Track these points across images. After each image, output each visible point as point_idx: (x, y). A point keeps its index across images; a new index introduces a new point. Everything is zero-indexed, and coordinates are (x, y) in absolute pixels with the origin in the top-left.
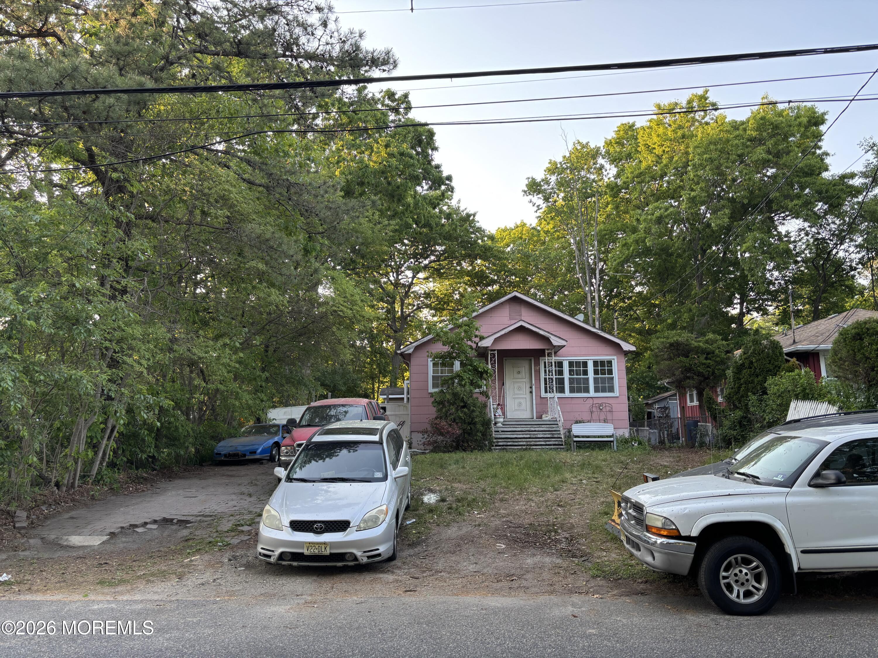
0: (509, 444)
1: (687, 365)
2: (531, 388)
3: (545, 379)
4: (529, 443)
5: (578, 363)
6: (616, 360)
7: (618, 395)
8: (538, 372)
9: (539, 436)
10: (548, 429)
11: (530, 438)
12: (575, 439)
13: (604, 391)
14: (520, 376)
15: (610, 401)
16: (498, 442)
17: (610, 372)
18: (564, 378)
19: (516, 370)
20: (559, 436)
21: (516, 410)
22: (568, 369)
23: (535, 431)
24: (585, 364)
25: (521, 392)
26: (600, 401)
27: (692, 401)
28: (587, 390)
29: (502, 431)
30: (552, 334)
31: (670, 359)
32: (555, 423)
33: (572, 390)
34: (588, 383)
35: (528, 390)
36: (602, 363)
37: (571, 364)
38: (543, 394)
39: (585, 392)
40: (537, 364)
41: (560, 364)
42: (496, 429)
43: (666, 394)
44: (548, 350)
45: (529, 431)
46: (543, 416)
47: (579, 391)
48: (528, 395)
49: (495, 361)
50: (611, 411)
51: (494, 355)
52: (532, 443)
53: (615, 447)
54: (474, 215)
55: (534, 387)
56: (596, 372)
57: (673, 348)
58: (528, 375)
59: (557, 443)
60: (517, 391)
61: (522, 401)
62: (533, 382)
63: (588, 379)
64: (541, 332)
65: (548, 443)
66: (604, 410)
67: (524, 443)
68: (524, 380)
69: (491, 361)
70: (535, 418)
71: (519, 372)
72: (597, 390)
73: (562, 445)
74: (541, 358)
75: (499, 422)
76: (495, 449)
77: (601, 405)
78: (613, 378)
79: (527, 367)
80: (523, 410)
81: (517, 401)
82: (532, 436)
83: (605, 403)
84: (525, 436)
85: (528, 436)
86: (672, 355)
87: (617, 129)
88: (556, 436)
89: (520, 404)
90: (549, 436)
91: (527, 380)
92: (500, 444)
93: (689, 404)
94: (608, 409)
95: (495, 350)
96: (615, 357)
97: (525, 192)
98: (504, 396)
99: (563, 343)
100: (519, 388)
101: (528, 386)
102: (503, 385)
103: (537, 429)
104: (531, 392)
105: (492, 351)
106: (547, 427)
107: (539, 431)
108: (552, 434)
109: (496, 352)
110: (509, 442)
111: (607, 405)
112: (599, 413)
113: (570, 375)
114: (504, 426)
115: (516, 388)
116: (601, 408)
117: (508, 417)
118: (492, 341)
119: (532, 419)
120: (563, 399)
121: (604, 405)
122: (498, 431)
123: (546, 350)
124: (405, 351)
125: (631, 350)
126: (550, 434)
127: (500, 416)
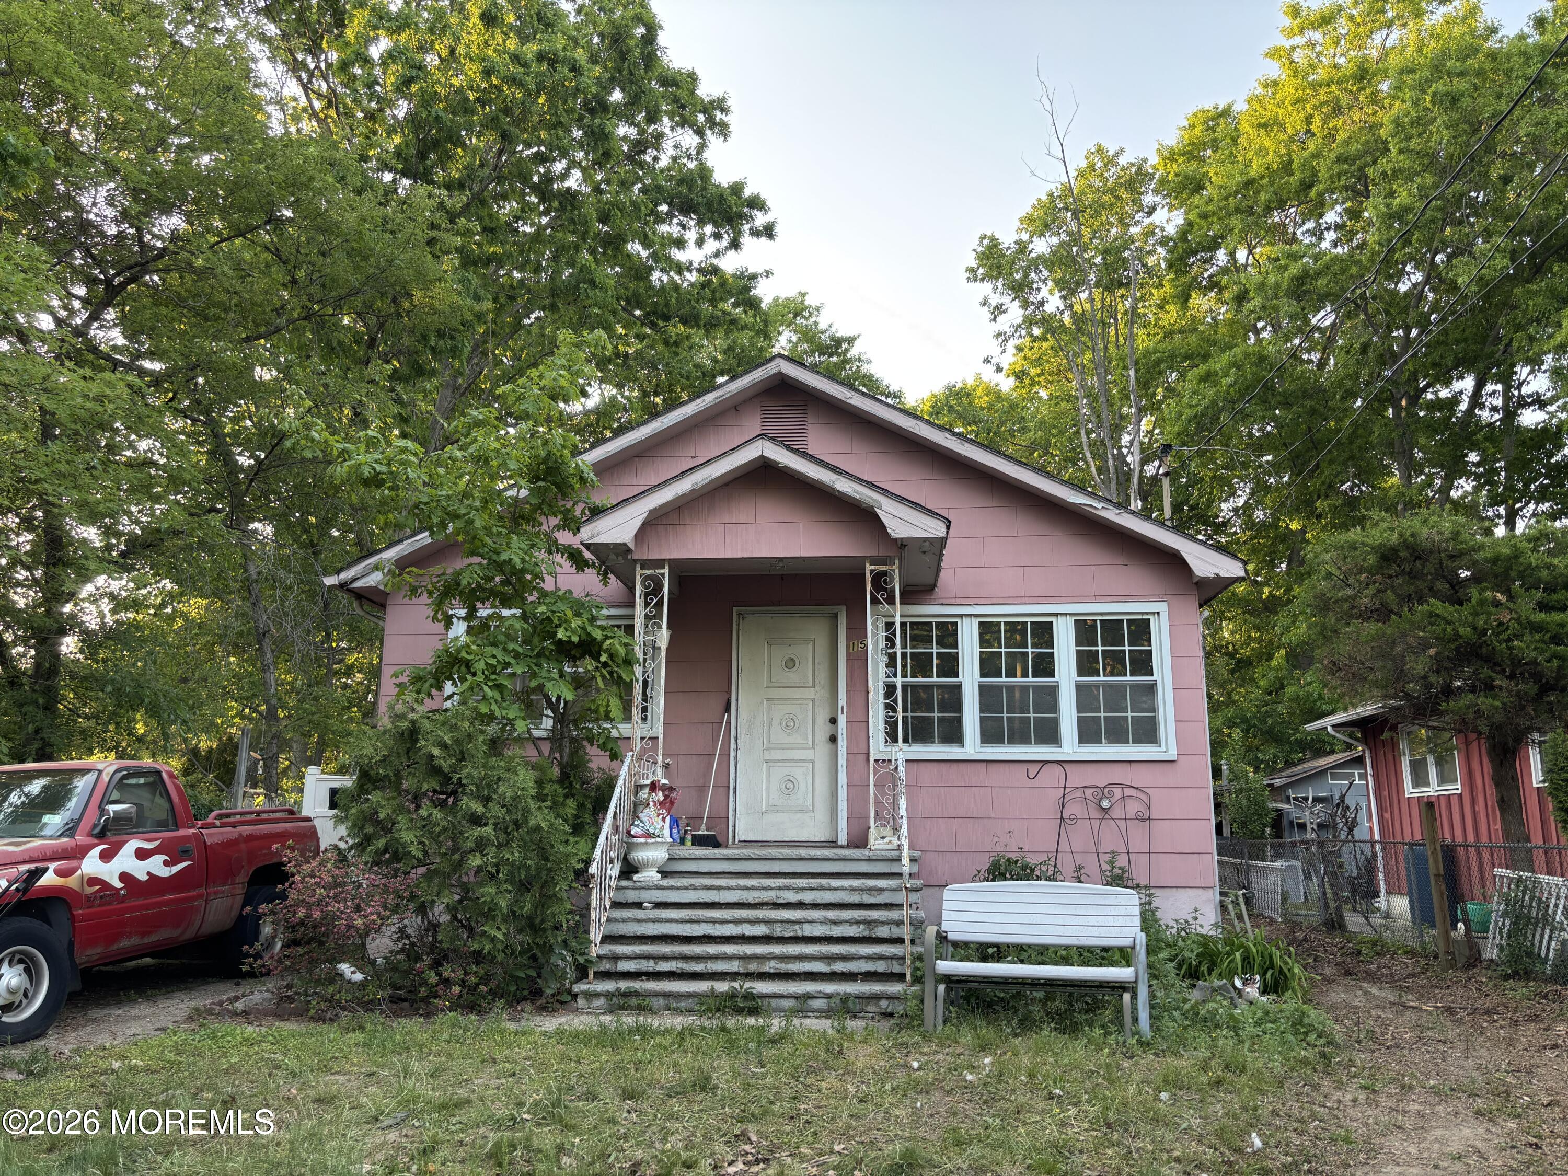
0: (664, 966)
1: (1464, 631)
2: (834, 721)
3: (890, 690)
4: (753, 967)
5: (1016, 629)
6: (1164, 616)
7: (1172, 754)
8: (859, 661)
9: (808, 931)
10: (855, 898)
11: (767, 939)
12: (946, 966)
13: (1117, 735)
14: (792, 676)
15: (1141, 777)
16: (616, 958)
17: (1143, 664)
18: (959, 687)
19: (781, 654)
21: (773, 808)
22: (977, 650)
23: (800, 905)
24: (1044, 632)
25: (796, 738)
26: (1100, 778)
27: (1420, 779)
28: (1050, 734)
29: (659, 905)
30: (885, 492)
31: (1383, 613)
32: (893, 868)
33: (990, 735)
34: (1054, 707)
35: (823, 730)
36: (1112, 627)
37: (988, 630)
38: (878, 746)
39: (1040, 740)
40: (858, 632)
41: (948, 633)
42: (632, 896)
43: (1323, 762)
44: (875, 561)
45: (776, 906)
47: (1019, 736)
48: (823, 748)
49: (660, 604)
50: (1145, 819)
51: (657, 581)
52: (771, 966)
53: (1144, 1015)
54: (851, 341)
55: (842, 720)
56: (1086, 664)
57: (1394, 569)
58: (823, 675)
59: (881, 967)
60: (779, 735)
61: (799, 772)
62: (842, 700)
63: (1053, 690)
64: (843, 486)
65: (840, 967)
66: (1117, 813)
67: (734, 966)
68: (809, 693)
69: (646, 604)
70: (843, 840)
71: (791, 663)
72: (1088, 734)
73: (901, 977)
75: (646, 865)
76: (590, 996)
77: (1103, 792)
78: (1151, 688)
79: (822, 643)
80: (801, 808)
81: (779, 772)
82: (778, 931)
83: (1123, 786)
84: (748, 930)
85: (761, 930)
86: (1390, 596)
87: (1186, 124)
88: (883, 932)
89: (789, 785)
90: (852, 931)
91: (820, 693)
92: (623, 966)
93: (1409, 790)
94: (1133, 808)
95: (660, 563)
96: (1162, 607)
98: (726, 754)
99: (936, 529)
100: (791, 725)
101: (823, 716)
102: (728, 708)
103: (808, 897)
104: (833, 739)
105: (646, 564)
106: (852, 889)
107: (815, 906)
108: (869, 923)
109: (666, 571)
110: (665, 958)
111: (1128, 792)
112: (1096, 824)
113: (982, 675)
114: (665, 883)
115: (775, 722)
116: (1105, 804)
117: (741, 836)
118: (638, 523)
119: (834, 844)
120: (955, 765)
121: (1118, 793)
122: (639, 905)
123: (869, 567)
124: (355, 580)
125: (1224, 574)
126: (858, 923)
127: (648, 835)
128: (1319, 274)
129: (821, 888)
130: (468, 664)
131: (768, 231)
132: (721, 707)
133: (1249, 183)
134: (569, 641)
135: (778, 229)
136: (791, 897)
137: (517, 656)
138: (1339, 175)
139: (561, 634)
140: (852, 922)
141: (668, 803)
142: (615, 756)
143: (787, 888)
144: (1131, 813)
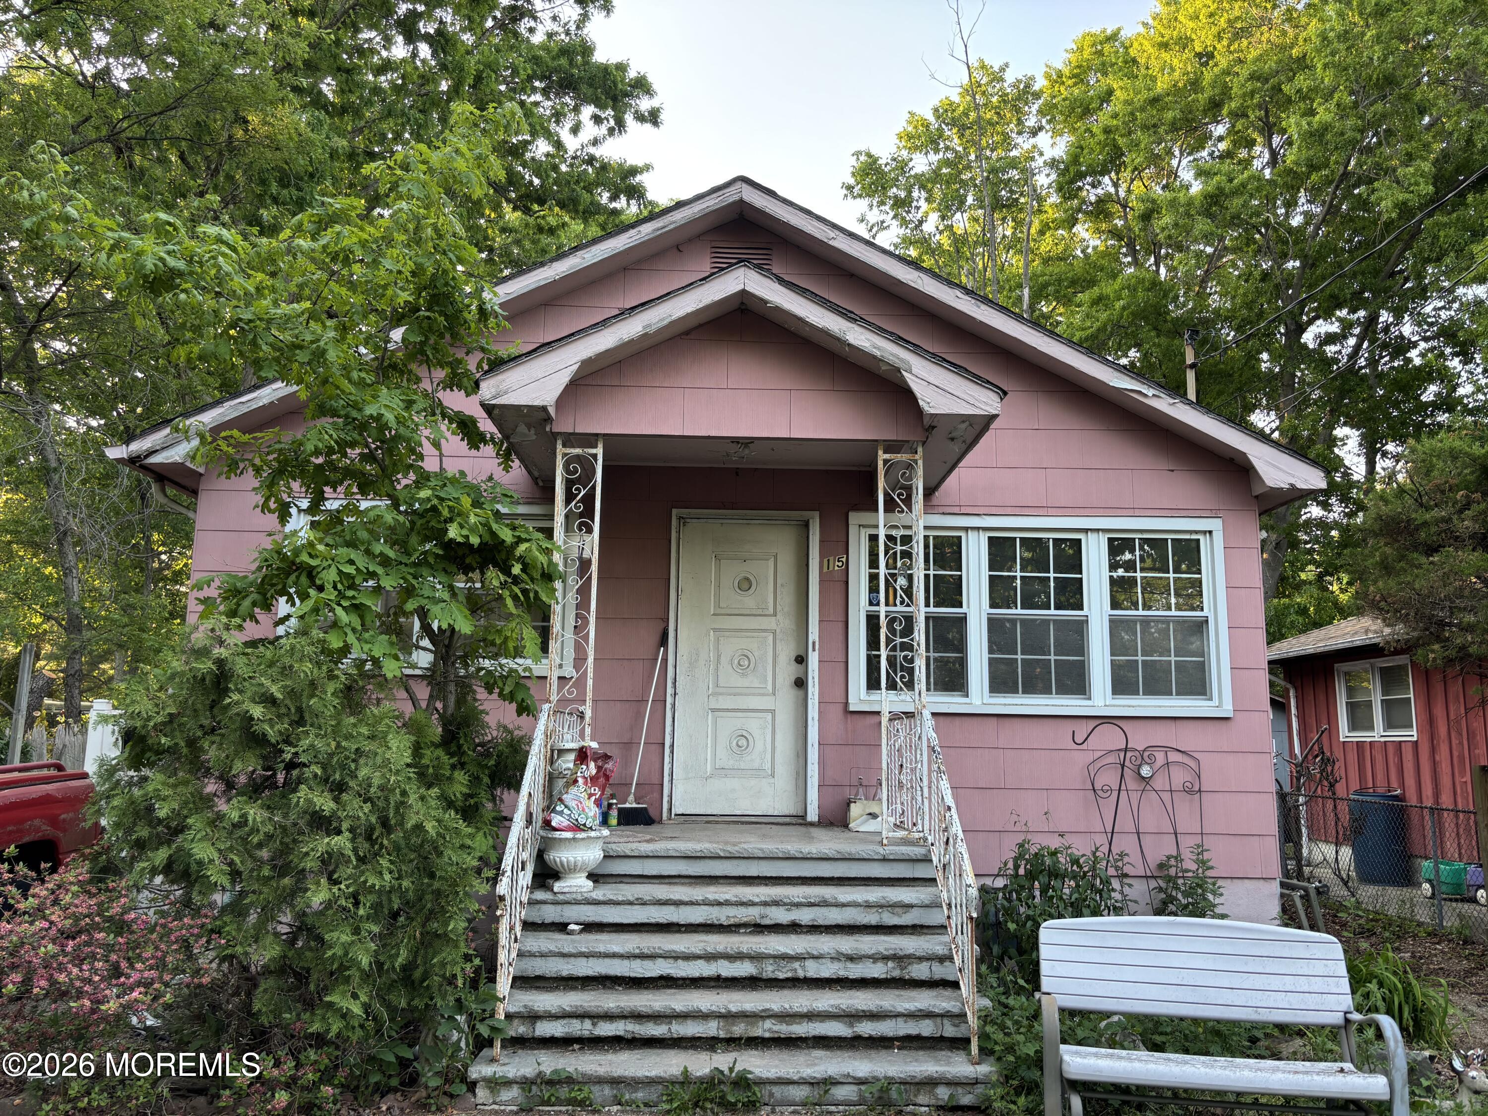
0: (607, 1029)
2: (801, 660)
3: (872, 621)
4: (739, 1029)
5: (1034, 547)
6: (1218, 537)
7: (1227, 709)
8: (837, 583)
9: (813, 970)
10: (872, 918)
11: (752, 983)
13: (1158, 685)
14: (749, 601)
15: (1191, 739)
16: (534, 1017)
17: (1190, 595)
18: (962, 620)
19: (733, 571)
20: (940, 971)
21: (721, 772)
22: (985, 573)
23: (794, 928)
24: (1070, 553)
25: (752, 681)
26: (1138, 738)
27: (1358, 722)
28: (1076, 682)
29: (590, 927)
30: (916, 349)
32: (921, 871)
33: (1001, 682)
34: (1082, 648)
35: (787, 671)
36: (1154, 548)
37: (999, 548)
38: (859, 695)
39: (1064, 689)
40: (836, 544)
41: (948, 550)
42: (550, 914)
44: (891, 447)
45: (759, 928)
46: (855, 810)
47: (1037, 684)
48: (787, 695)
49: (589, 499)
50: (1194, 791)
51: (587, 465)
52: (766, 1028)
55: (813, 659)
56: (1121, 594)
58: (787, 599)
59: (927, 1031)
60: (731, 678)
61: (755, 725)
62: (814, 633)
63: (1081, 626)
64: (858, 338)
65: (867, 1031)
66: (1159, 783)
67: (712, 1029)
68: (770, 623)
69: (569, 497)
70: (813, 815)
71: (745, 585)
72: (1123, 682)
73: (963, 1046)
74: (854, 518)
75: (573, 869)
76: (496, 1084)
77: (1145, 756)
78: (1202, 625)
79: (788, 558)
80: (757, 773)
81: (729, 725)
82: (769, 970)
83: (1167, 749)
84: (726, 969)
85: (745, 969)
88: (920, 971)
89: (743, 740)
90: (877, 971)
91: (784, 622)
94: (1179, 777)
95: (590, 440)
96: (1215, 525)
97: (850, 188)
98: (661, 702)
99: (987, 403)
100: (744, 663)
101: (787, 652)
102: (663, 641)
103: (805, 916)
104: (800, 683)
105: (571, 439)
106: (868, 906)
107: (815, 929)
108: (900, 959)
109: (599, 451)
110: (609, 1017)
111: (1173, 757)
112: (1135, 796)
113: (992, 606)
114: (600, 893)
115: (724, 660)
116: (1146, 771)
117: (678, 809)
118: (564, 379)
119: (799, 820)
120: (957, 720)
121: (1160, 757)
122: (561, 927)
123: (882, 456)
124: (152, 453)
125: (1301, 485)
126: (885, 958)
127: (577, 827)
128: (1236, 192)
129: (824, 903)
130: (311, 573)
131: (653, 118)
132: (656, 638)
133: (1154, 101)
134: (467, 545)
135: (663, 117)
136: (782, 916)
137: (385, 562)
138: (1252, 94)
139: (453, 532)
140: (876, 958)
141: (602, 778)
142: (525, 709)
143: (776, 903)
144: (1177, 783)
